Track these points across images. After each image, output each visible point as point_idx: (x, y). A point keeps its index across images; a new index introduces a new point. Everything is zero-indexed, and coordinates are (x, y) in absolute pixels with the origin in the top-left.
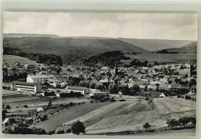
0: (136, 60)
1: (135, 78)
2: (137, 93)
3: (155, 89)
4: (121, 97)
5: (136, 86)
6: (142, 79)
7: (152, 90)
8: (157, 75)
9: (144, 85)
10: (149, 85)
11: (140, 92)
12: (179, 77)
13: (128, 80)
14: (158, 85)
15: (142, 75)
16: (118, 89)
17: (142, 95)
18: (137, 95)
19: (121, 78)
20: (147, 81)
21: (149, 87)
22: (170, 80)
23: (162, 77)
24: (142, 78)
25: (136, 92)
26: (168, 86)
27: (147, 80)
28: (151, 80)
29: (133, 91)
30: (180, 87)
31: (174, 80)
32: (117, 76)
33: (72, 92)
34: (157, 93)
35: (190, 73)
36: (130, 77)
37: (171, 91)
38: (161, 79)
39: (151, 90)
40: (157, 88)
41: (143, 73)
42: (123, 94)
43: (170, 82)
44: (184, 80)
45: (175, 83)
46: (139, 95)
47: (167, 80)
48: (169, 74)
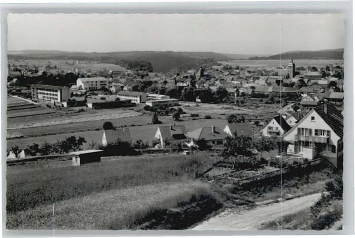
0: (227, 65)
1: (223, 80)
2: (224, 100)
3: (250, 93)
4: (198, 106)
5: (221, 89)
6: (233, 82)
7: (245, 95)
8: (251, 77)
9: (234, 88)
10: (242, 89)
11: (228, 98)
12: (280, 78)
13: (214, 83)
14: (253, 88)
15: (233, 76)
16: (194, 94)
17: (231, 103)
18: (223, 102)
19: (206, 80)
20: (238, 84)
21: (241, 91)
22: (268, 81)
23: (258, 78)
24: (233, 80)
25: (221, 98)
26: (268, 89)
27: (239, 82)
28: (244, 82)
29: (217, 96)
30: (286, 90)
31: (275, 81)
32: (202, 79)
33: (118, 99)
34: (253, 99)
35: (292, 73)
36: (217, 80)
37: (275, 96)
38: (257, 81)
39: (243, 94)
40: (253, 92)
41: (234, 75)
42: (202, 102)
43: (270, 84)
44: (288, 81)
45: (276, 84)
46: (226, 102)
47: (266, 82)
48: (266, 75)
